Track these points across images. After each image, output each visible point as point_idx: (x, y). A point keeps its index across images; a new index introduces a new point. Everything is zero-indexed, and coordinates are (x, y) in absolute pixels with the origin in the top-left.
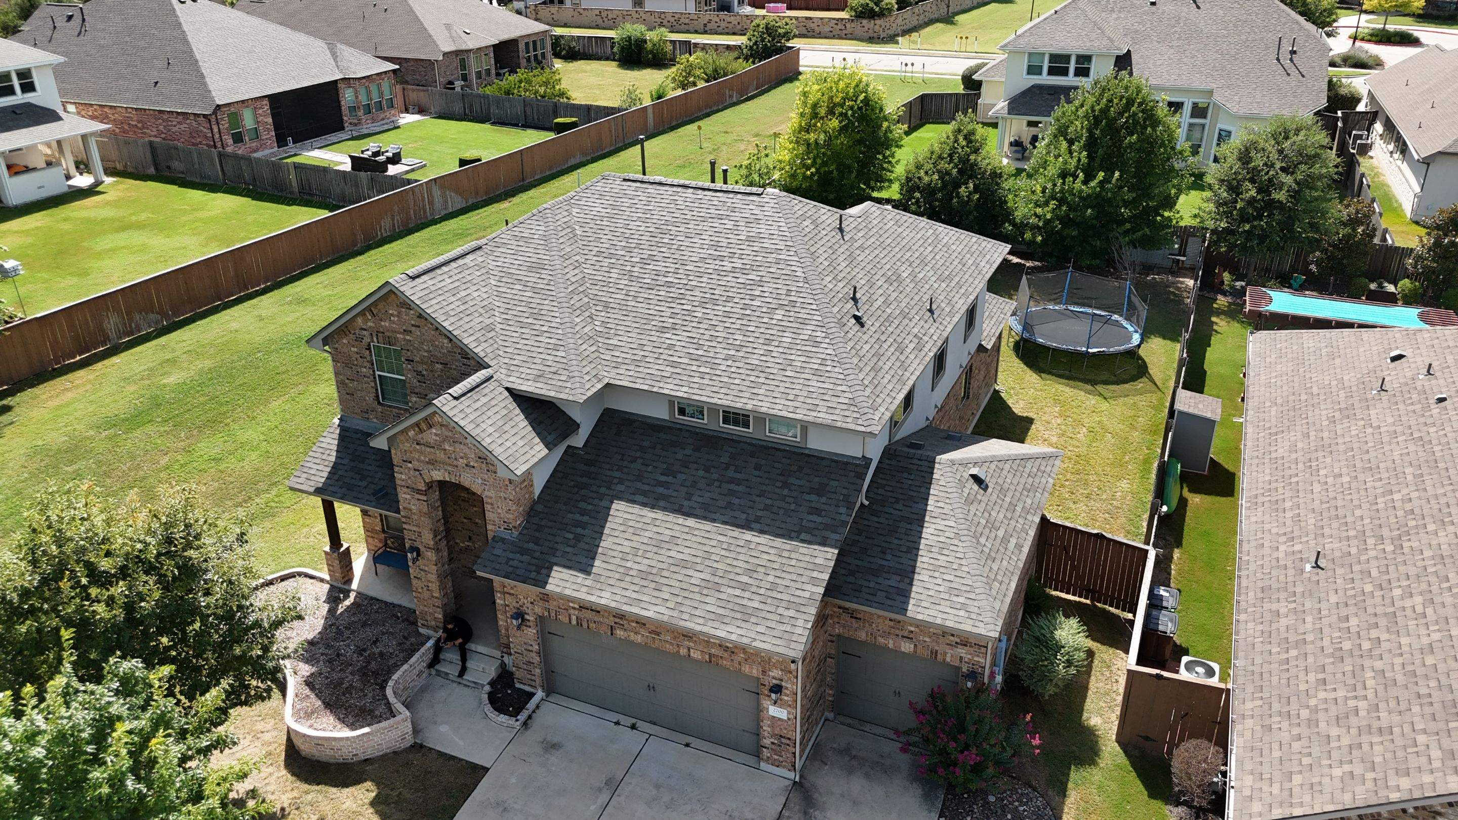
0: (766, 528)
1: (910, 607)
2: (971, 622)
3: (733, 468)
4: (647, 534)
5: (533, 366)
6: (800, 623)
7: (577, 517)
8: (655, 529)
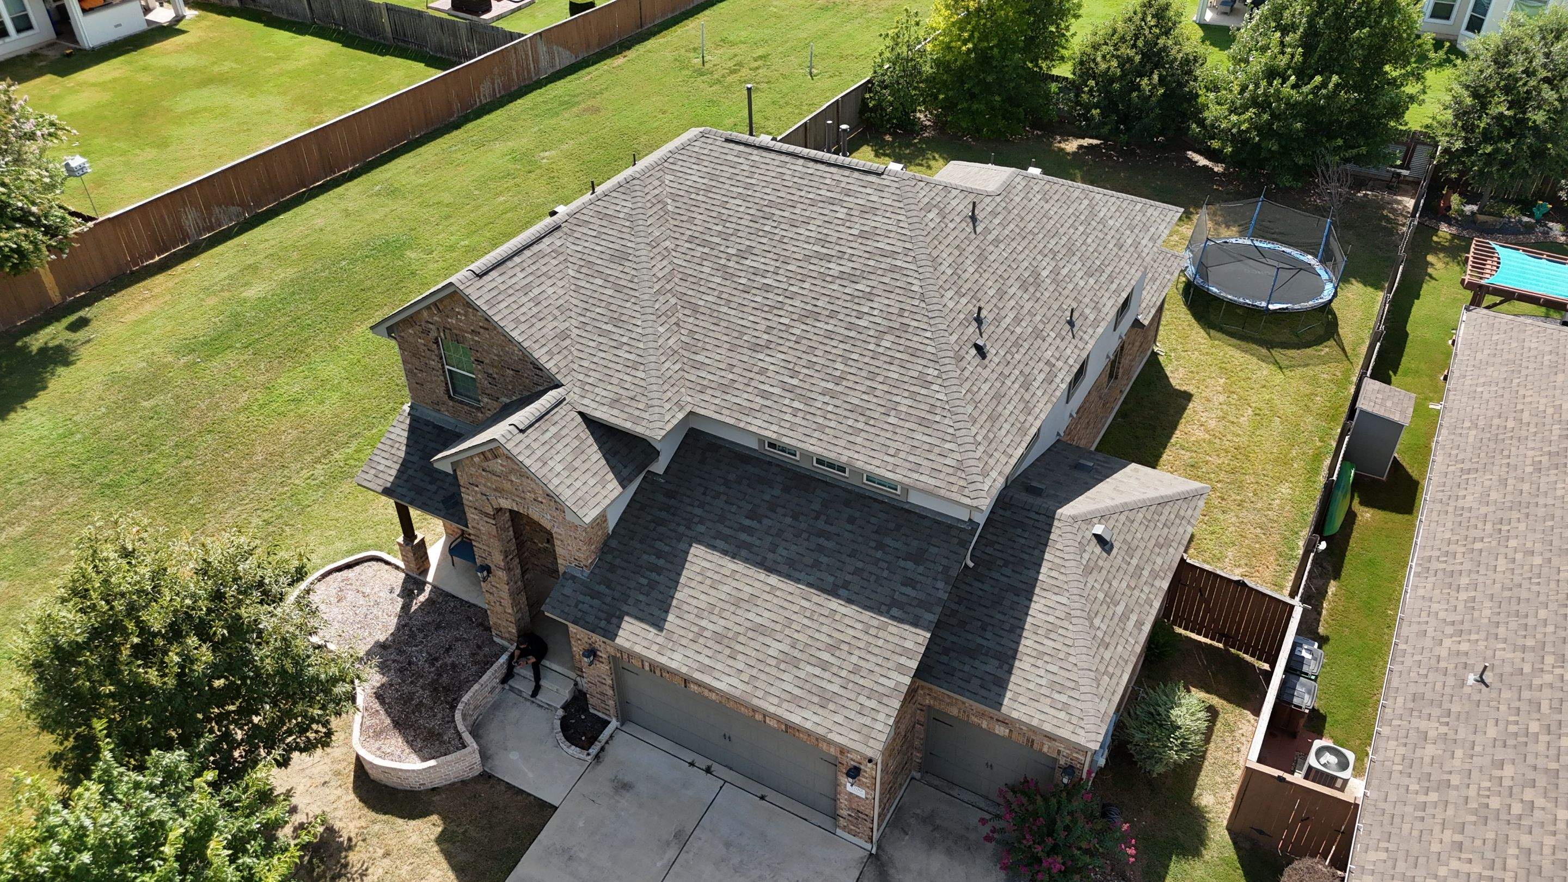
0: (854, 597)
1: (1006, 702)
2: (1071, 727)
3: (823, 517)
4: (725, 588)
5: (609, 387)
6: (881, 717)
7: (653, 559)
8: (735, 584)
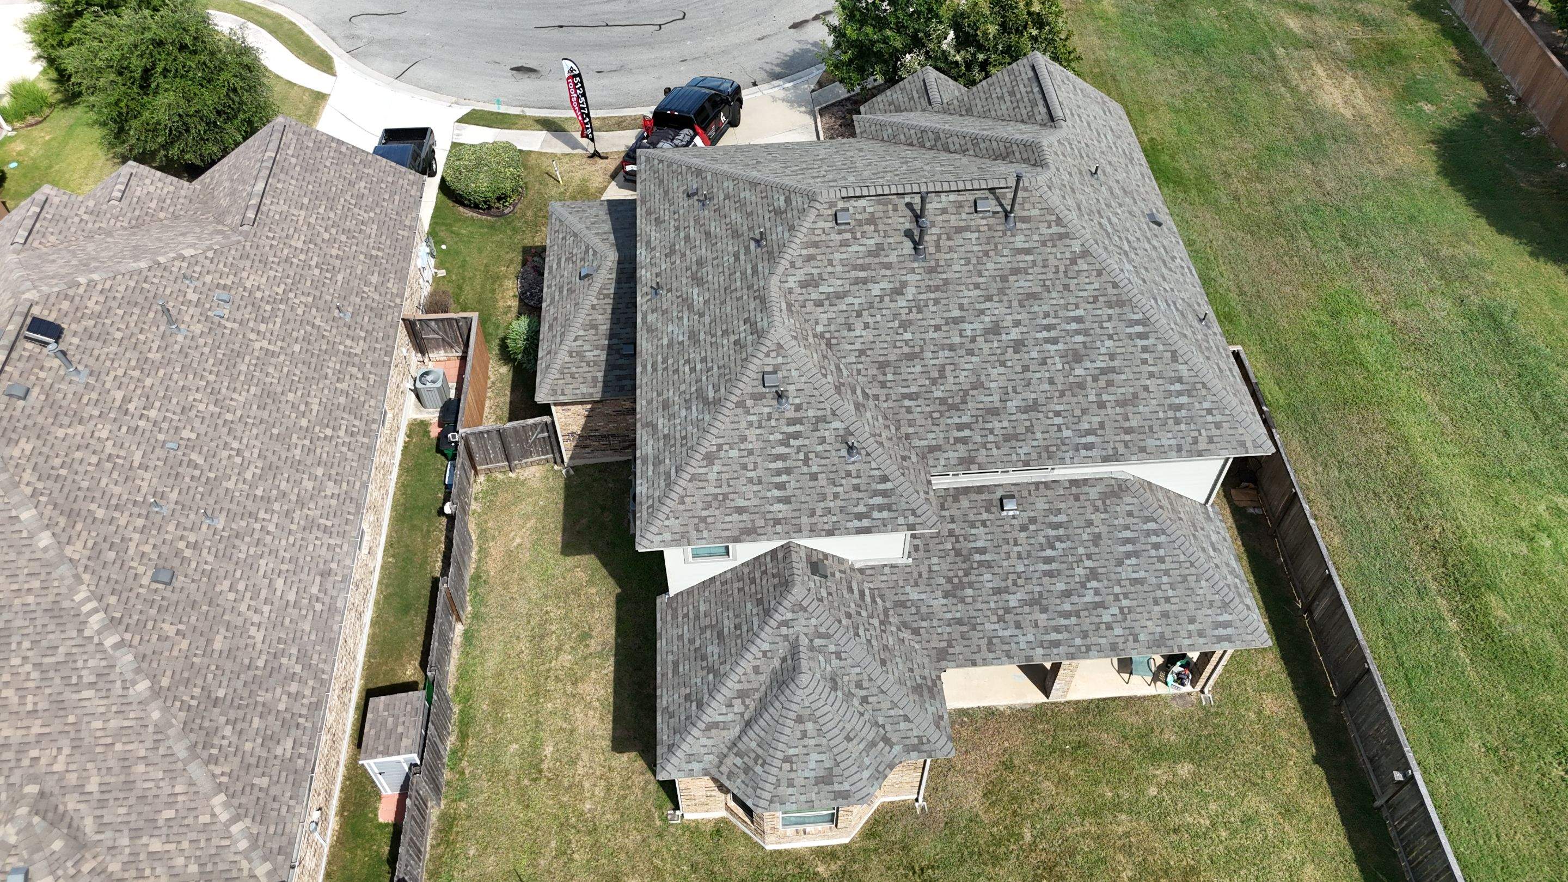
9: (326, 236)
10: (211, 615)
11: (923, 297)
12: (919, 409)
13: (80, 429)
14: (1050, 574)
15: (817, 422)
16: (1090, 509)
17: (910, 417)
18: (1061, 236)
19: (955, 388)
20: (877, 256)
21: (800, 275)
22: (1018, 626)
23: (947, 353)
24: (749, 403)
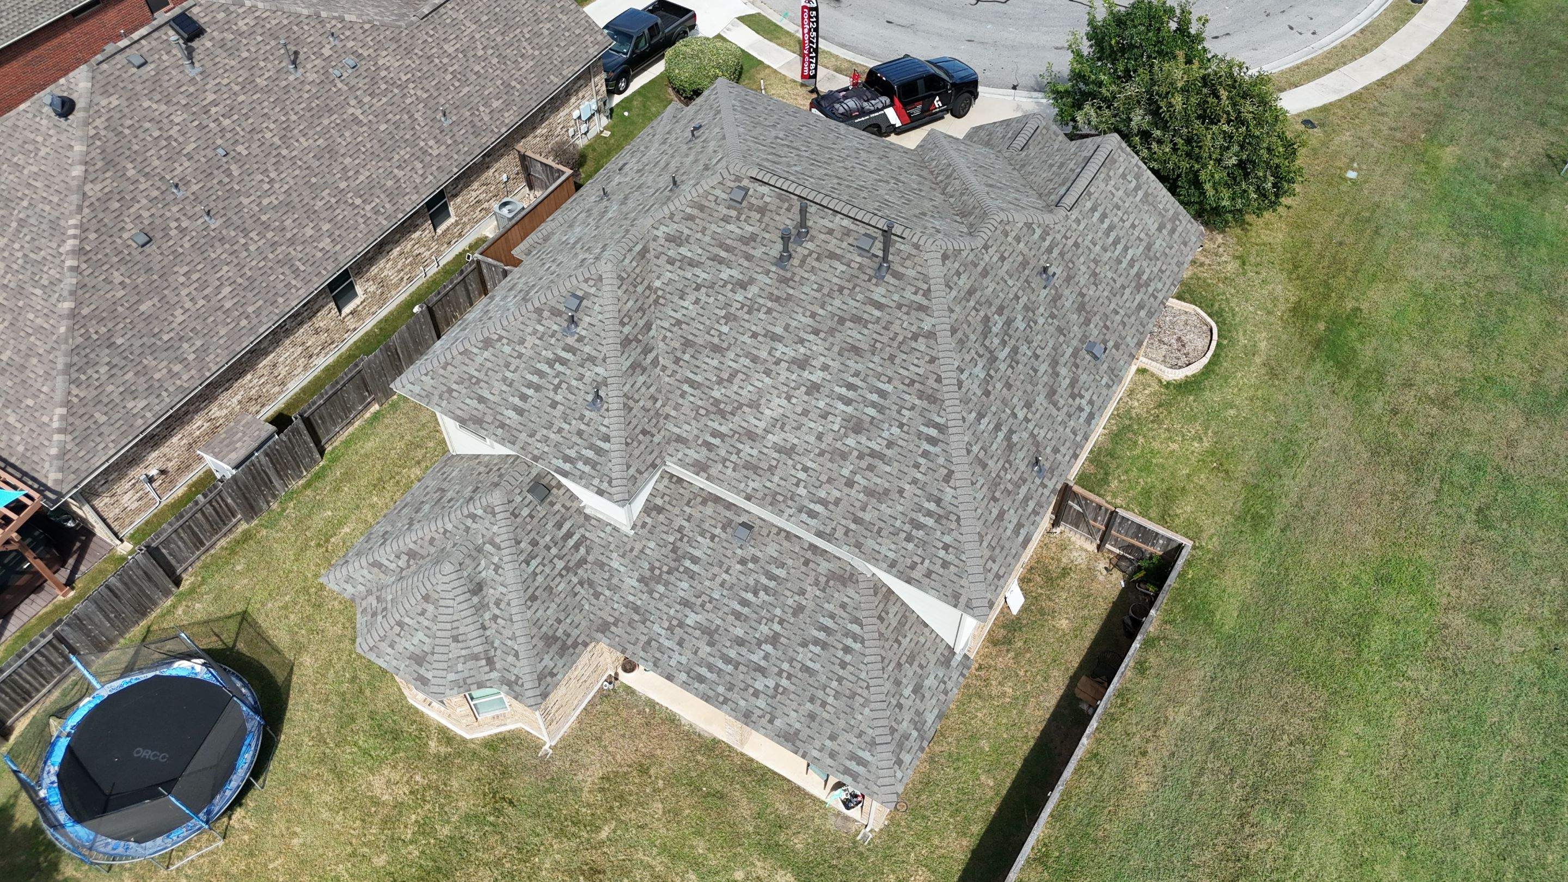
9: (480, 53)
10: (155, 284)
11: (761, 301)
12: (692, 399)
13: (163, 108)
14: (738, 616)
15: (588, 359)
16: (811, 580)
17: (681, 401)
18: (921, 308)
19: (734, 396)
20: (747, 244)
21: (672, 228)
22: (680, 643)
23: (747, 362)
24: (546, 314)
